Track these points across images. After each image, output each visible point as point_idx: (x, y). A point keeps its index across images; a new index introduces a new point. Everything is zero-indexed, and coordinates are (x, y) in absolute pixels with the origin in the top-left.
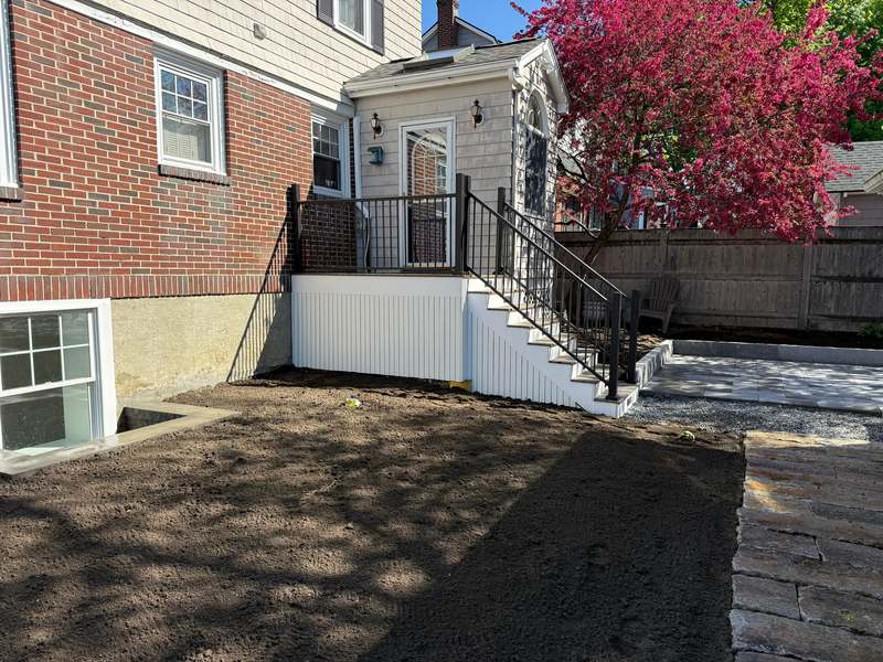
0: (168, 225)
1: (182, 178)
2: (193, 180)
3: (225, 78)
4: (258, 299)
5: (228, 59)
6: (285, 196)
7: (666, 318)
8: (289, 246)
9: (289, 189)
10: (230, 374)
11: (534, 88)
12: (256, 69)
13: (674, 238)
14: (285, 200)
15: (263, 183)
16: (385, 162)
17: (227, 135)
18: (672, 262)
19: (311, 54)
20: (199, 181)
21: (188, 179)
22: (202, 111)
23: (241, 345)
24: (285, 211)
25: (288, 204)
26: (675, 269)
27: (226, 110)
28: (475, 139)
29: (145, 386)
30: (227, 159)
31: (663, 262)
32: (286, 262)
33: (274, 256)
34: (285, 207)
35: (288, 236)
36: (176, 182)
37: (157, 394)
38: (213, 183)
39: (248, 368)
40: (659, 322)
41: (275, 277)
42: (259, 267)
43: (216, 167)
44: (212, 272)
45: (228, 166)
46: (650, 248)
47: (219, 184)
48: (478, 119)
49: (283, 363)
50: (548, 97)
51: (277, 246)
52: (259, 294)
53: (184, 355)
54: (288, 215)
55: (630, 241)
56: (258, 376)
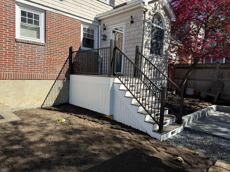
0: (19, 57)
1: (25, 43)
2: (30, 44)
3: (46, 13)
4: (55, 82)
5: (46, 6)
6: (68, 50)
7: (216, 96)
8: (69, 66)
9: (70, 47)
10: (43, 105)
11: (156, 11)
12: (58, 10)
13: (222, 67)
14: (68, 51)
15: (59, 46)
16: (107, 39)
17: (45, 30)
18: (221, 76)
19: (84, 6)
20: (32, 44)
21: (28, 43)
22: (37, 23)
23: (48, 96)
24: (68, 54)
25: (69, 52)
26: (222, 78)
27: (45, 23)
28: (131, 29)
29: (8, 107)
30: (45, 38)
31: (217, 76)
32: (68, 70)
33: (63, 68)
34: (68, 53)
35: (69, 62)
36: (23, 45)
37: (12, 109)
38: (38, 45)
39: (50, 103)
40: (213, 98)
41: (63, 75)
42: (57, 72)
43: (42, 40)
44: (37, 73)
45: (45, 40)
46: (213, 70)
47: (41, 45)
48: (132, 22)
49: (65, 102)
50: (165, 15)
51: (64, 65)
52: (56, 80)
53: (24, 98)
54: (69, 56)
55: (205, 67)
56: (54, 106)
